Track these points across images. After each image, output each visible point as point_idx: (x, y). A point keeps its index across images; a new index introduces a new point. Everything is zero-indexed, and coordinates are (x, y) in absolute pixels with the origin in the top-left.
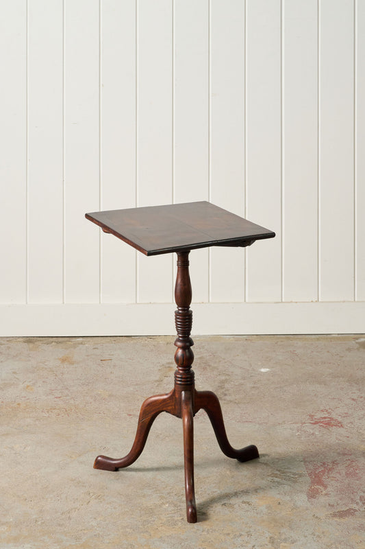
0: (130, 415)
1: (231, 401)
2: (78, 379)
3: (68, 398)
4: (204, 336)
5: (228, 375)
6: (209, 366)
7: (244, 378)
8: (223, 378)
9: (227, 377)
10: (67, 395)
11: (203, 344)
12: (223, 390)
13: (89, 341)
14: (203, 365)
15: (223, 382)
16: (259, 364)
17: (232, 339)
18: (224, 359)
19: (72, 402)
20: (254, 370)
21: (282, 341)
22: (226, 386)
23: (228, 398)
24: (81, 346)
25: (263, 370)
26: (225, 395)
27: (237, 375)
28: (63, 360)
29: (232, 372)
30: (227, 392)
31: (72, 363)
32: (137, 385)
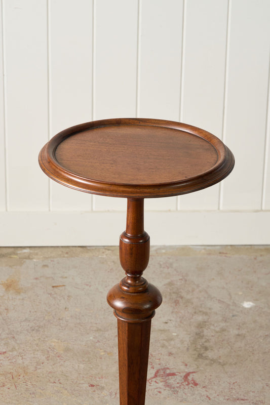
0: (92, 386)
1: (213, 361)
2: (26, 320)
3: (15, 353)
4: (171, 247)
5: (206, 314)
6: (182, 298)
7: (225, 320)
8: (200, 318)
9: (205, 318)
10: (13, 349)
11: (171, 261)
12: (204, 340)
13: (37, 254)
14: (174, 296)
15: (201, 325)
16: (241, 293)
17: (203, 251)
18: (198, 286)
19: (20, 361)
20: (234, 304)
21: (261, 255)
22: (206, 332)
23: (210, 354)
24: (28, 261)
25: (247, 305)
26: (206, 349)
27: (216, 314)
28: (8, 286)
29: (210, 309)
30: (207, 344)
31: (18, 292)
32: (98, 330)
